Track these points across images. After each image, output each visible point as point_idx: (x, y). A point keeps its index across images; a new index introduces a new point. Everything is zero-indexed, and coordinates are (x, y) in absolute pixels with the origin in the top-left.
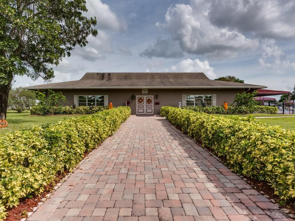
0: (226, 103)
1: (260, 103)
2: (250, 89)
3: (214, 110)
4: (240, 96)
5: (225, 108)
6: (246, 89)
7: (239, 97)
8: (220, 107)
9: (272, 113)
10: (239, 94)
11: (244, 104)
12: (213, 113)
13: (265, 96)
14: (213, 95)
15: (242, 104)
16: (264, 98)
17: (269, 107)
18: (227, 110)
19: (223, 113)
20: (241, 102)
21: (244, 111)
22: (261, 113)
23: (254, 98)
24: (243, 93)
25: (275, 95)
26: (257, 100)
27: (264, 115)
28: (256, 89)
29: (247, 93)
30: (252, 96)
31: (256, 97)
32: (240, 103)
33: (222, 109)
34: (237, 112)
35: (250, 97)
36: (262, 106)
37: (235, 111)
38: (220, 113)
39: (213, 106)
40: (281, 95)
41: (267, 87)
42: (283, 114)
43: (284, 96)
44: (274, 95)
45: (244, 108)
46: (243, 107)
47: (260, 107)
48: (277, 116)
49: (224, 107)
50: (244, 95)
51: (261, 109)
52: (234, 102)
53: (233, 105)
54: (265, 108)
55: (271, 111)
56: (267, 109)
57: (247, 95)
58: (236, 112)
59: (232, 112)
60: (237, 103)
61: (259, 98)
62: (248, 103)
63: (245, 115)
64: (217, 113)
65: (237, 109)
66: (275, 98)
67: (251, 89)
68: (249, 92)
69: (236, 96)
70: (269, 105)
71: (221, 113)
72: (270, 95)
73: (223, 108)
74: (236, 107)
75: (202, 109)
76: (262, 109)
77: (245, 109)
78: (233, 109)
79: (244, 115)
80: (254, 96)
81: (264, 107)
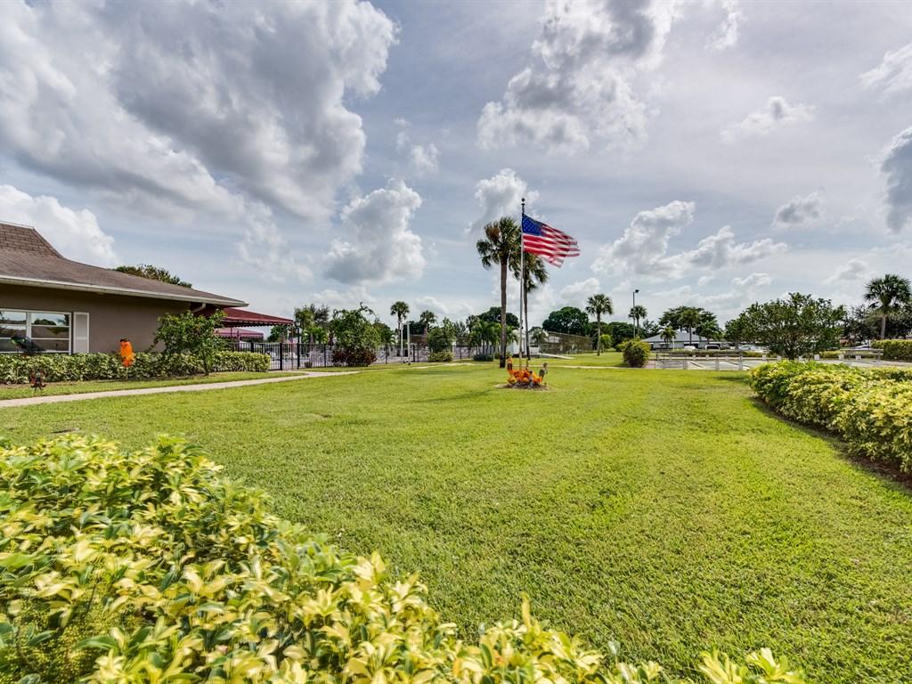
0: (128, 343)
1: (231, 343)
2: (204, 306)
3: (79, 367)
4: (174, 323)
5: (121, 359)
6: (195, 305)
7: (171, 325)
8: (102, 355)
9: (260, 368)
10: (170, 318)
11: (189, 346)
12: (72, 379)
13: (243, 328)
14: (75, 313)
15: (181, 346)
16: (240, 332)
17: (252, 354)
18: (129, 365)
19: (114, 377)
20: (180, 341)
21: (187, 367)
22: (233, 370)
23: (217, 329)
24: (185, 314)
25: (264, 325)
26: (225, 335)
27: (239, 377)
28: (222, 307)
29: (196, 315)
30: (211, 325)
31: (221, 327)
32: (174, 345)
33: (110, 362)
34: (167, 371)
35: (206, 327)
36: (236, 353)
37: (159, 369)
38: (102, 378)
39: (73, 355)
40: (272, 327)
41: (247, 305)
42: (281, 369)
43: (278, 330)
44: (261, 325)
45: (186, 357)
46: (183, 355)
47: (232, 354)
48: (270, 377)
49: (118, 357)
50: (189, 320)
51: (233, 359)
52: (156, 342)
53: (154, 350)
54: (244, 358)
55: (256, 365)
56: (247, 361)
57: (197, 322)
58: (163, 372)
59: (149, 373)
60: (167, 344)
61: (227, 330)
62: (198, 343)
63: (189, 381)
64: (88, 378)
65: (167, 362)
66: (261, 332)
67: (207, 304)
68: (204, 312)
69: (164, 321)
70: (252, 350)
71: (106, 378)
72: (254, 324)
73: (113, 360)
74: (164, 357)
75: (18, 365)
76: (237, 359)
77: (189, 361)
78: (153, 363)
79: (186, 379)
80: (216, 326)
81: (241, 353)
